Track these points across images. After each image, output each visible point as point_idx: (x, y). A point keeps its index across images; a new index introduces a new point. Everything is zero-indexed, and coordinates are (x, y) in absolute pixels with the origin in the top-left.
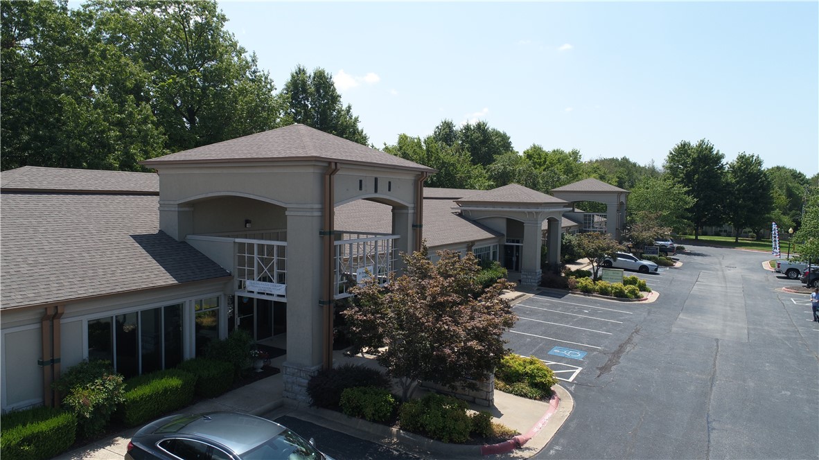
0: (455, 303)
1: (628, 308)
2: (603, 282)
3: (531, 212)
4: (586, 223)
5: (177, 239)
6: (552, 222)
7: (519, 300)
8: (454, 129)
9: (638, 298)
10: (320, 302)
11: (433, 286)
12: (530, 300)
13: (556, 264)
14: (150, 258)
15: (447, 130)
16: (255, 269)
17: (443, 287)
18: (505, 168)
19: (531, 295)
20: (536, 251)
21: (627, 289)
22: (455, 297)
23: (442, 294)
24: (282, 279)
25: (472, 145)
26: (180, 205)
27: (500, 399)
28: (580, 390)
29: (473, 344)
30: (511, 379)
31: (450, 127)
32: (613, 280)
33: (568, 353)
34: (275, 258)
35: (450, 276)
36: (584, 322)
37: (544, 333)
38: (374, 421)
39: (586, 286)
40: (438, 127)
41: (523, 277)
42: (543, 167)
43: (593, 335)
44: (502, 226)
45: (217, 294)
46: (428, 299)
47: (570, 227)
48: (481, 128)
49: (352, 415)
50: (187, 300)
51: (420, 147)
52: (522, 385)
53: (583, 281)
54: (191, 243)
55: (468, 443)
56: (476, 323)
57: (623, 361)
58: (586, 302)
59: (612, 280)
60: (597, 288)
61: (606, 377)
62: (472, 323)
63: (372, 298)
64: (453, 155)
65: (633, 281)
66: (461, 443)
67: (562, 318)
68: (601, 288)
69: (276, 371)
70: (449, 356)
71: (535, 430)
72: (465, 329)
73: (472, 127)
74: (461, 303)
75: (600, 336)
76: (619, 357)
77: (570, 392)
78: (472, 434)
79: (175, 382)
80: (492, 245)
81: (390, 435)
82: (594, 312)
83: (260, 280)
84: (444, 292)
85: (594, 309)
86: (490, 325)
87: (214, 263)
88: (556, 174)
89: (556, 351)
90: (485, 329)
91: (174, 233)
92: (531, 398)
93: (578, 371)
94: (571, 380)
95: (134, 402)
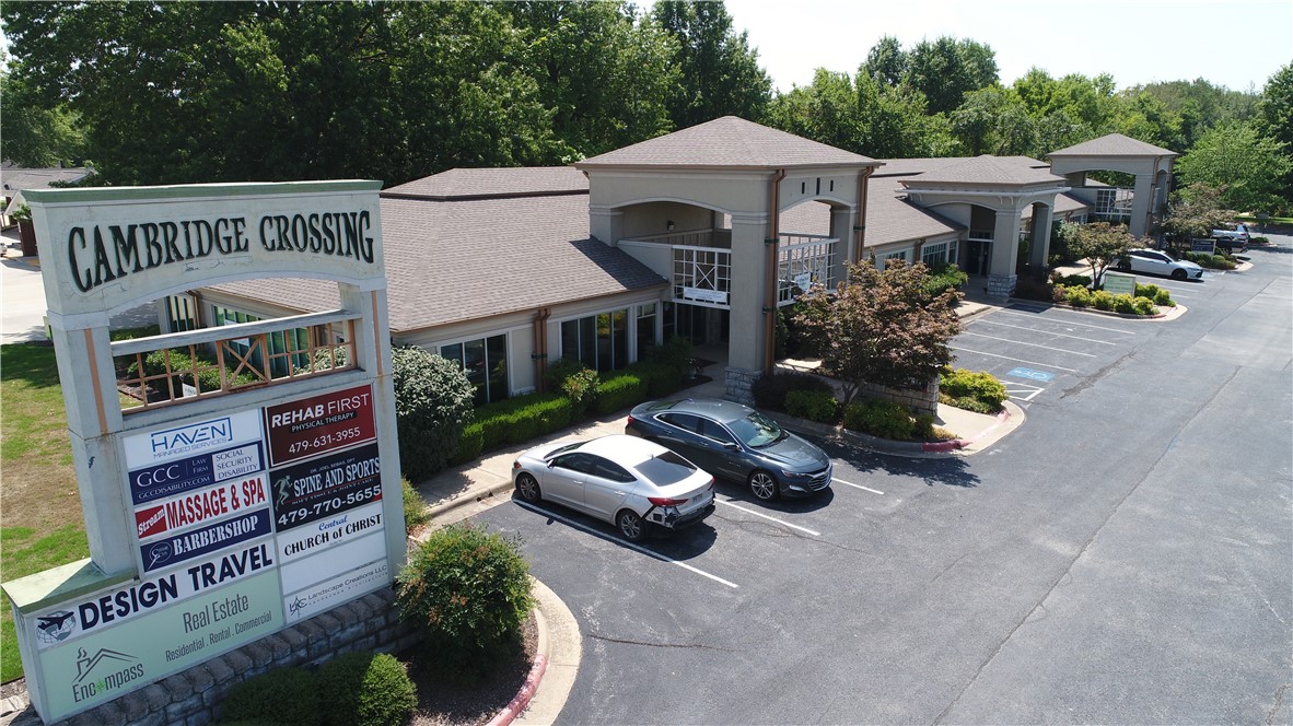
0: (902, 312)
1: (1131, 327)
2: (1102, 293)
3: (1007, 197)
4: (1099, 204)
5: (610, 245)
6: (1039, 208)
7: (981, 315)
8: (900, 49)
9: (1150, 313)
10: (764, 309)
11: (882, 294)
12: (996, 314)
13: (1040, 266)
14: (594, 264)
15: (889, 53)
16: (694, 275)
17: (892, 296)
18: (980, 115)
19: (999, 309)
20: (1010, 251)
21: (1135, 303)
22: (902, 305)
23: (889, 302)
24: (723, 286)
25: (928, 76)
26: (613, 210)
27: (942, 410)
28: (1034, 410)
29: (920, 348)
30: (957, 393)
31: (892, 47)
32: (1120, 289)
33: (1030, 374)
34: (716, 265)
35: (899, 285)
36: (1064, 342)
37: (1005, 353)
38: (818, 421)
39: (1077, 298)
40: (874, 49)
41: (990, 284)
42: (1044, 109)
43: (1069, 357)
44: (965, 216)
45: (654, 301)
46: (876, 307)
47: (1072, 212)
48: (944, 48)
49: (795, 416)
50: (631, 306)
51: (848, 89)
52: (969, 399)
53: (1075, 291)
54: (622, 248)
55: (908, 440)
56: (922, 329)
57: (1098, 385)
58: (1074, 318)
59: (1118, 289)
60: (1093, 300)
61: (1071, 399)
62: (919, 329)
63: (820, 306)
64: (899, 100)
65: (1151, 293)
66: (902, 440)
67: (1036, 336)
68: (1099, 301)
69: (708, 379)
70: (896, 359)
71: (978, 437)
72: (912, 335)
73: (931, 47)
74: (909, 311)
75: (1078, 358)
76: (1095, 381)
77: (1024, 410)
78: (913, 434)
79: (634, 380)
80: (948, 242)
81: (834, 433)
82: (1081, 331)
83: (699, 287)
84: (892, 300)
85: (1082, 328)
86: (936, 332)
87: (650, 270)
88: (1063, 120)
89: (1017, 372)
90: (932, 335)
91: (607, 238)
92: (977, 412)
93: (1037, 392)
94: (1027, 399)
95: (606, 393)
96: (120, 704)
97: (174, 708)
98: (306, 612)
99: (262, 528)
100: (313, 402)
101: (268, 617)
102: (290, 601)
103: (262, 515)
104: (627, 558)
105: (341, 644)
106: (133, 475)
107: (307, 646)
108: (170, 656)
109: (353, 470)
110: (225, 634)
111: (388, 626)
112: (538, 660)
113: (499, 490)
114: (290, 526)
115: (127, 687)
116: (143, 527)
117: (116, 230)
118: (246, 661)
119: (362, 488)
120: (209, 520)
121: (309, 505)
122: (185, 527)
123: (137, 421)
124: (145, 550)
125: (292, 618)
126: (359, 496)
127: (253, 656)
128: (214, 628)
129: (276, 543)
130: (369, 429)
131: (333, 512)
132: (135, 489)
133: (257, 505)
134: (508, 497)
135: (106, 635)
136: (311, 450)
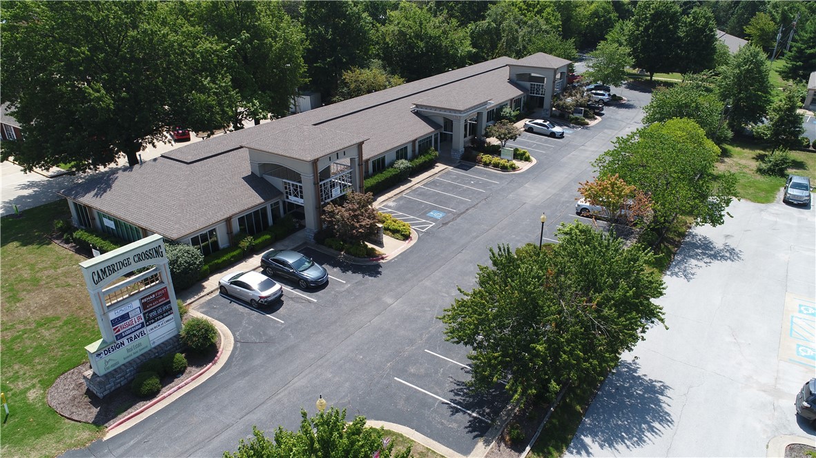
1: (501, 178)
3: (456, 116)
4: (531, 90)
5: (259, 176)
7: (440, 174)
9: (514, 169)
10: (316, 208)
12: (448, 173)
14: (251, 189)
16: (292, 192)
19: (451, 168)
20: (460, 139)
26: (259, 164)
27: (387, 240)
28: (423, 237)
33: (435, 214)
34: (299, 189)
36: (464, 192)
39: (486, 161)
41: (452, 153)
42: (535, 11)
43: (460, 202)
45: (278, 200)
47: (514, 98)
49: (329, 247)
50: (268, 205)
52: (398, 235)
53: (486, 158)
54: (264, 178)
55: (364, 258)
60: (492, 162)
61: (442, 229)
65: (523, 154)
66: (362, 258)
67: (454, 189)
68: (494, 163)
71: (392, 253)
75: (462, 202)
76: (459, 217)
77: (419, 237)
80: (433, 135)
82: (477, 183)
83: (294, 196)
85: (479, 180)
87: (276, 188)
89: (431, 213)
92: (399, 240)
93: (431, 226)
94: (424, 230)
96: (115, 370)
97: (128, 370)
98: (156, 344)
99: (143, 326)
100: (151, 295)
101: (147, 347)
102: (152, 342)
103: (142, 323)
104: (253, 314)
105: (166, 351)
106: (111, 321)
107: (158, 352)
108: (124, 359)
109: (164, 308)
110: (137, 352)
111: (179, 345)
112: (220, 350)
113: (214, 290)
114: (150, 324)
115: (116, 367)
116: (115, 331)
117: (101, 270)
118: (143, 358)
119: (167, 312)
120: (129, 327)
121: (154, 319)
122: (125, 329)
123: (111, 309)
124: (116, 336)
125: (153, 346)
126: (167, 314)
127: (144, 356)
128: (134, 351)
129: (147, 329)
130: (167, 297)
131: (160, 319)
132: (112, 324)
133: (141, 321)
134: (218, 292)
135: (110, 356)
136: (153, 306)
